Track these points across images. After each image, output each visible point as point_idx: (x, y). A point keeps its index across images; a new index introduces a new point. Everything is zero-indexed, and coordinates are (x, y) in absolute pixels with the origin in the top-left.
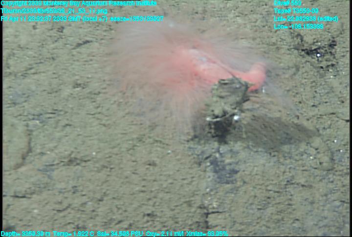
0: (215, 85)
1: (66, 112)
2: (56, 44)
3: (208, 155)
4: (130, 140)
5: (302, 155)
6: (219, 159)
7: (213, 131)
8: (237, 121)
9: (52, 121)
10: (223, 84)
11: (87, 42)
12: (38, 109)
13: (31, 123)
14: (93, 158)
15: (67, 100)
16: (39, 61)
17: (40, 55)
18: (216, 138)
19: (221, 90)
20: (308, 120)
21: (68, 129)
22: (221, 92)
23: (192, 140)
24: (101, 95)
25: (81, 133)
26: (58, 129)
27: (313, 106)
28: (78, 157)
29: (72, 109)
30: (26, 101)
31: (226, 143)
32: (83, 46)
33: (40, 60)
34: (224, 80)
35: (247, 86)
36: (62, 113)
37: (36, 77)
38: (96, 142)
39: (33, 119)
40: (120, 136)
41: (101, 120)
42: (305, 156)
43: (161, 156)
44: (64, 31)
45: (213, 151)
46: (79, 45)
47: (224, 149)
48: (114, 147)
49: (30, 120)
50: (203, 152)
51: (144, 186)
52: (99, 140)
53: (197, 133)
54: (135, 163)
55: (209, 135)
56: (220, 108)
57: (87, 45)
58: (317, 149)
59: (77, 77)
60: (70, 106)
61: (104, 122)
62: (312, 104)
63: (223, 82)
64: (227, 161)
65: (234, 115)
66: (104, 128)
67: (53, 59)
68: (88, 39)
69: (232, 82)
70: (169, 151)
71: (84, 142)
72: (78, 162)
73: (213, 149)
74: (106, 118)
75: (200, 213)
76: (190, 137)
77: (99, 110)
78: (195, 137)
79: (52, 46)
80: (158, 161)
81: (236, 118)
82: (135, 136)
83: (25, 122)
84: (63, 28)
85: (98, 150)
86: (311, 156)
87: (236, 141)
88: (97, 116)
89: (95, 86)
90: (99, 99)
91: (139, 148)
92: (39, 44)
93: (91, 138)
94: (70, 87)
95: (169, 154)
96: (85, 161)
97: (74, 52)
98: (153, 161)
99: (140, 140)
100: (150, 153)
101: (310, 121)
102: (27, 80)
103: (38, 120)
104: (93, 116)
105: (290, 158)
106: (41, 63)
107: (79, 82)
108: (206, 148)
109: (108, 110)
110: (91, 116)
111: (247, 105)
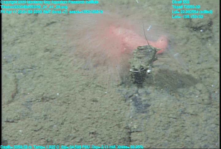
0: (135, 50)
1: (40, 68)
2: (33, 24)
3: (131, 95)
4: (80, 85)
5: (191, 95)
6: (138, 97)
7: (134, 79)
8: (149, 73)
9: (31, 73)
10: (140, 49)
11: (53, 22)
12: (22, 66)
13: (17, 74)
14: (57, 97)
15: (41, 60)
16: (22, 35)
17: (23, 31)
18: (136, 84)
19: (139, 53)
20: (195, 72)
21: (41, 78)
22: (139, 55)
23: (121, 85)
24: (62, 56)
25: (49, 81)
26: (34, 79)
27: (198, 63)
28: (48, 96)
29: (44, 65)
30: (14, 60)
31: (142, 87)
32: (51, 25)
34: (141, 47)
35: (155, 51)
36: (37, 68)
37: (21, 45)
38: (59, 87)
39: (19, 72)
40: (74, 82)
41: (62, 72)
42: (193, 96)
43: (100, 96)
45: (134, 92)
47: (141, 91)
48: (70, 90)
49: (16, 72)
50: (127, 93)
51: (90, 115)
52: (61, 85)
53: (124, 81)
54: (84, 100)
55: (132, 82)
56: (139, 64)
57: (53, 25)
58: (200, 91)
59: (47, 45)
60: (43, 63)
61: (64, 74)
62: (197, 62)
63: (140, 48)
64: (143, 99)
65: (147, 69)
66: (64, 78)
67: (32, 33)
68: (54, 20)
69: (146, 48)
70: (106, 93)
71: (51, 87)
72: (48, 99)
73: (134, 91)
74: (66, 71)
75: (125, 132)
76: (119, 83)
78: (123, 83)
79: (31, 25)
80: (98, 98)
81: (148, 71)
82: (84, 83)
83: (13, 74)
85: (60, 92)
86: (196, 95)
87: (149, 86)
88: (59, 70)
89: (58, 51)
90: (61, 59)
91: (86, 91)
92: (22, 24)
93: (56, 84)
94: (43, 51)
95: (106, 94)
96: (52, 99)
97: (45, 29)
98: (96, 99)
99: (87, 85)
100: (94, 93)
101: (196, 73)
102: (15, 47)
103: (22, 72)
104: (57, 70)
105: (183, 97)
106: (24, 36)
107: (48, 48)
108: (129, 91)
109: (67, 66)
110: (55, 70)
111: (155, 63)
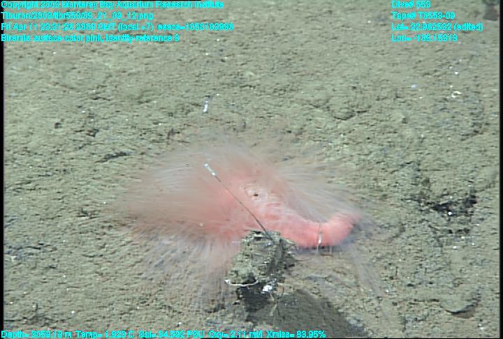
9: (32, 259)
12: (18, 240)
14: (68, 318)
16: (44, 173)
17: (50, 164)
21: (50, 273)
23: (215, 310)
25: (65, 281)
27: (410, 285)
33: (47, 171)
36: (49, 249)
37: (33, 194)
39: (8, 253)
41: (99, 265)
44: (97, 135)
52: (86, 293)
57: (121, 159)
68: (124, 150)
72: (47, 321)
76: (214, 307)
78: (223, 307)
84: (97, 131)
89: (107, 217)
90: (107, 235)
91: (137, 313)
92: (53, 150)
102: (20, 198)
104: (91, 259)
106: (47, 175)
110: (88, 259)
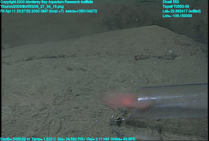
2: (70, 95)
3: (115, 130)
4: (91, 125)
6: (118, 132)
8: (123, 120)
11: (78, 95)
13: (61, 119)
15: (72, 112)
17: (65, 98)
18: (118, 125)
19: (118, 111)
21: (73, 121)
23: (110, 125)
26: (69, 121)
28: (76, 130)
29: (74, 115)
30: (60, 113)
31: (120, 127)
39: (62, 118)
40: (88, 124)
43: (100, 130)
44: (72, 91)
45: (117, 129)
46: (77, 96)
48: (86, 127)
49: (61, 118)
50: (113, 129)
53: (112, 123)
54: (93, 132)
55: (115, 124)
57: (79, 96)
59: (75, 105)
60: (73, 114)
61: (83, 119)
64: (121, 132)
66: (83, 121)
67: (69, 100)
68: (79, 94)
70: (103, 129)
71: (77, 126)
72: (75, 132)
77: (82, 116)
79: (68, 96)
80: (99, 132)
82: (93, 124)
83: (60, 119)
84: (72, 90)
85: (81, 128)
87: (123, 126)
89: (81, 108)
90: (82, 112)
93: (80, 124)
94: (74, 108)
96: (77, 132)
97: (75, 98)
100: (97, 129)
103: (63, 118)
106: (65, 101)
107: (76, 107)
109: (85, 116)
